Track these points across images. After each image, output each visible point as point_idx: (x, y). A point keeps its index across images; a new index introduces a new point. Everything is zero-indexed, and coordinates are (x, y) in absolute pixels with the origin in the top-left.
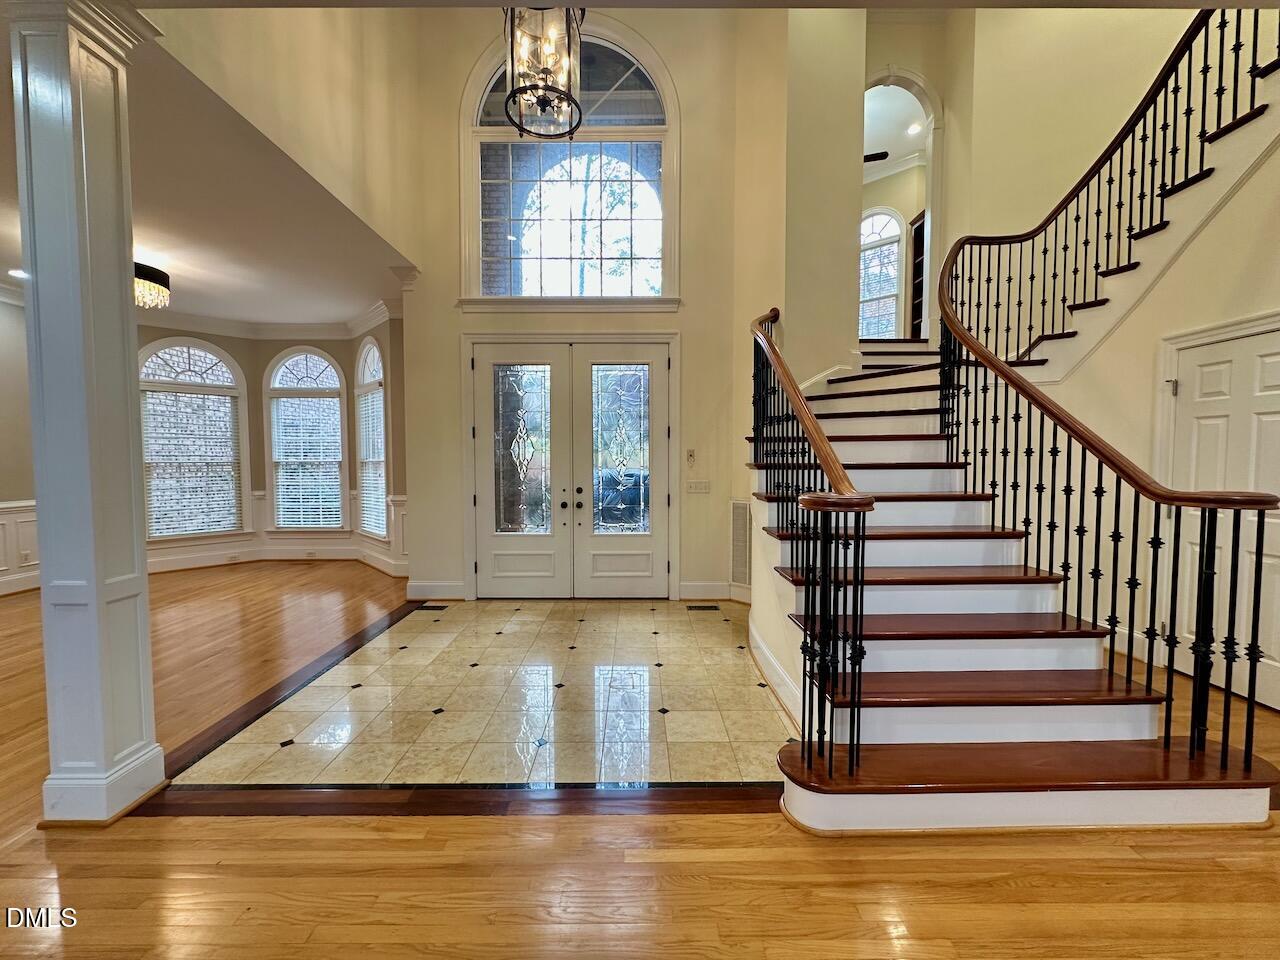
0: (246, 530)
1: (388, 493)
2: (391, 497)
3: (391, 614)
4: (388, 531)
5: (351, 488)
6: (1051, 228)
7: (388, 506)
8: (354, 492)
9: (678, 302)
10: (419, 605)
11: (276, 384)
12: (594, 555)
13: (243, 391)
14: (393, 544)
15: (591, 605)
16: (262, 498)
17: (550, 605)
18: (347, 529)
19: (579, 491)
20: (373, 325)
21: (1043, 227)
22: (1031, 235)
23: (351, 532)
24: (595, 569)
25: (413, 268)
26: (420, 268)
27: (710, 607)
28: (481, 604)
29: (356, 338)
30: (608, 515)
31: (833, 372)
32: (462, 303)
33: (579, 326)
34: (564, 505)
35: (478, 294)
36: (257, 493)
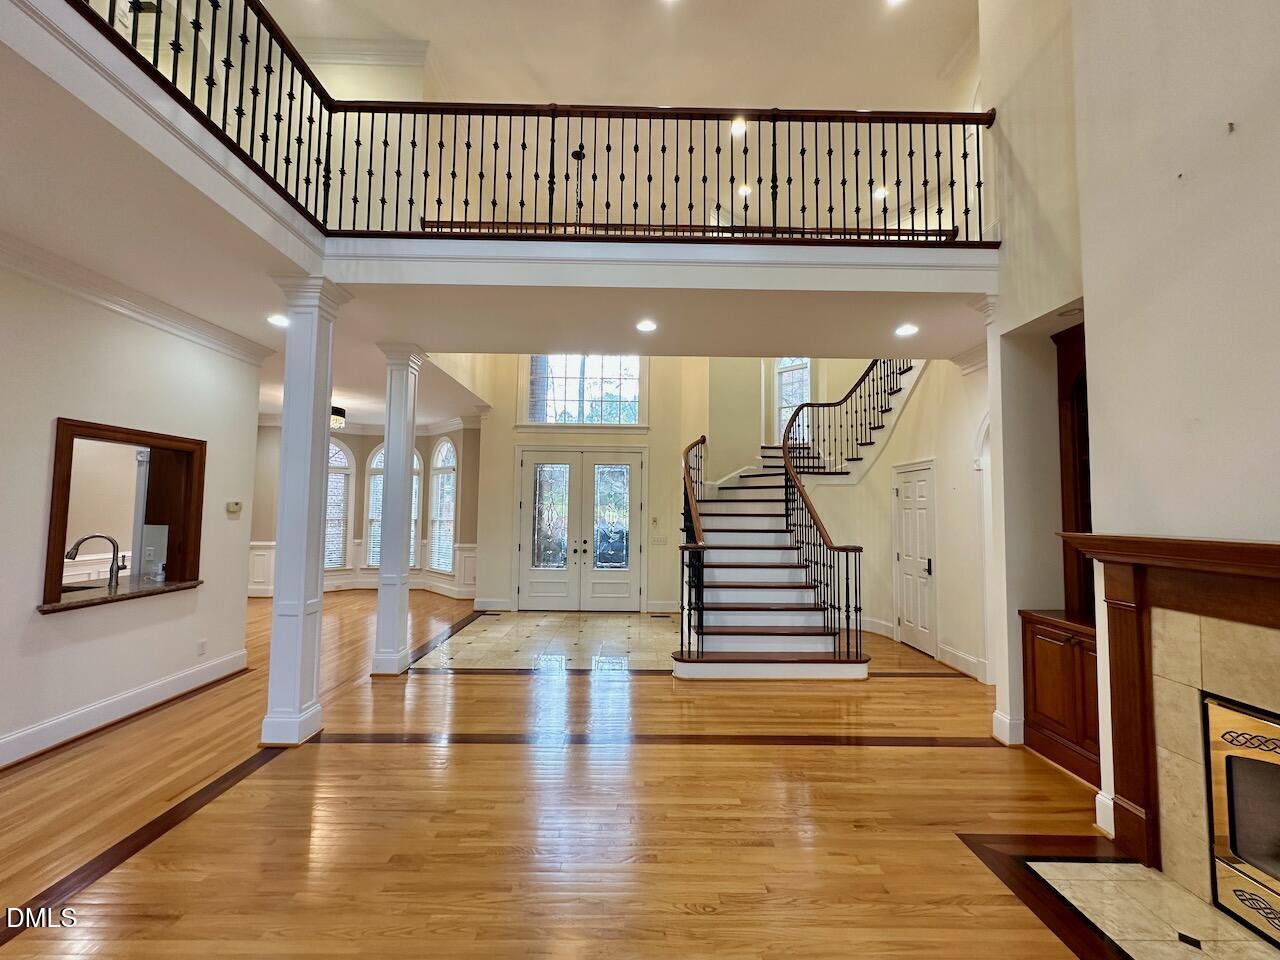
0: (348, 567)
1: (455, 542)
2: (457, 545)
3: (452, 627)
4: (453, 568)
5: (423, 538)
6: (849, 401)
7: (454, 551)
8: (425, 541)
9: (648, 428)
10: (483, 613)
11: (374, 466)
12: (593, 583)
13: (353, 471)
14: (457, 578)
15: (591, 615)
16: (359, 545)
17: (565, 615)
18: (418, 567)
19: (585, 542)
20: (451, 429)
21: (845, 399)
22: (839, 404)
23: (420, 570)
24: (593, 592)
25: (489, 407)
26: (492, 405)
27: (665, 616)
28: (522, 614)
29: (435, 436)
30: (604, 558)
31: (742, 471)
32: (517, 427)
33: (588, 441)
34: (575, 551)
35: (526, 421)
36: (356, 541)
